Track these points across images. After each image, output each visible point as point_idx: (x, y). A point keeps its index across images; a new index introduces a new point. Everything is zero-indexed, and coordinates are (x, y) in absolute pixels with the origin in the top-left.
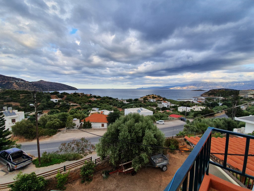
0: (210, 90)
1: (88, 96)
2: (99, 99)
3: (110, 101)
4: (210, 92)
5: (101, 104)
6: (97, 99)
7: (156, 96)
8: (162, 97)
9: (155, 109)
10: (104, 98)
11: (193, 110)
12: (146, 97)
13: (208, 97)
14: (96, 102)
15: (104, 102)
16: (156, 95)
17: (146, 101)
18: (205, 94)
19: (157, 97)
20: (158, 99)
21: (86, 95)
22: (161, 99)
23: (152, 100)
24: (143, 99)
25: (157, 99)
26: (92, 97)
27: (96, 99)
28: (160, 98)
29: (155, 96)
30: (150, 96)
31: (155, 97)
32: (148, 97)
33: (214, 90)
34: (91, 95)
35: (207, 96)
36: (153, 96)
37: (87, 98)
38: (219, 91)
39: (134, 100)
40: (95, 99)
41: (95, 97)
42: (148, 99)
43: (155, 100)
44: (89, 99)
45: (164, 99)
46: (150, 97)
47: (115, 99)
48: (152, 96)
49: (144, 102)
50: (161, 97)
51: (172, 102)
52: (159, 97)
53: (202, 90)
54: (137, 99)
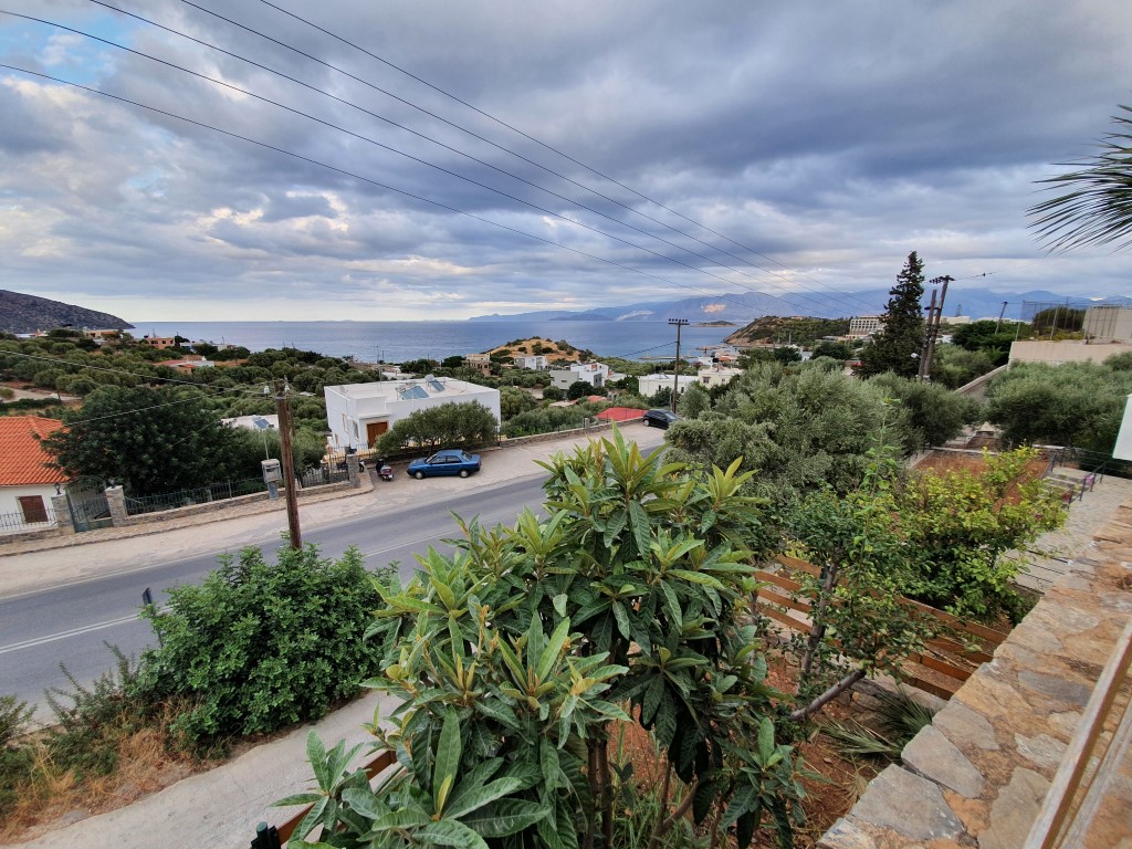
0: (756, 321)
1: (160, 346)
2: (231, 364)
3: (300, 372)
4: (756, 327)
5: (237, 387)
6: (219, 363)
7: (549, 345)
8: (576, 350)
9: (540, 396)
10: (267, 359)
11: (702, 384)
12: (504, 348)
13: (748, 344)
14: (207, 377)
16: (549, 340)
17: (507, 365)
18: (738, 337)
19: (555, 348)
20: (561, 357)
21: (141, 342)
22: (575, 357)
23: (531, 362)
24: (487, 358)
25: (556, 357)
26: (186, 351)
27: (211, 364)
28: (570, 354)
29: (545, 345)
30: (525, 344)
31: (548, 351)
32: (517, 348)
33: (770, 320)
34: (182, 344)
35: (744, 343)
36: (539, 344)
37: (151, 358)
38: (786, 322)
39: (443, 365)
40: (203, 363)
41: (207, 351)
42: (512, 359)
43: (545, 360)
44: (157, 365)
45: (585, 357)
46: (522, 350)
47: (338, 361)
48: (534, 342)
49: (492, 373)
50: (571, 351)
51: (614, 366)
52: (563, 346)
53: (726, 323)
54: (460, 358)
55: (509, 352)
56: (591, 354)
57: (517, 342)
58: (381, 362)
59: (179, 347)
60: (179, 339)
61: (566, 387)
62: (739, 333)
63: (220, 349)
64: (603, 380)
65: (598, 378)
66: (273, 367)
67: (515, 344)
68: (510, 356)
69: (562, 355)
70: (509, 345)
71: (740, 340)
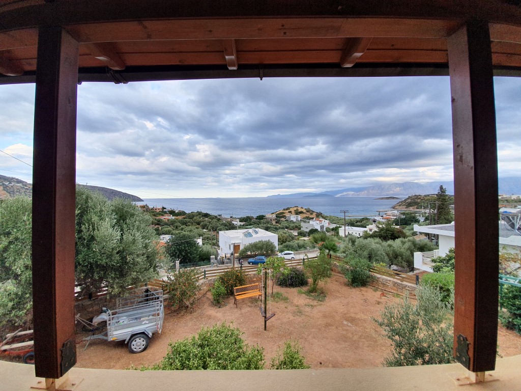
0: (409, 198)
1: (158, 211)
2: (180, 218)
3: (203, 222)
4: (409, 200)
5: (182, 227)
6: (176, 217)
7: (302, 210)
8: (314, 212)
9: (297, 234)
10: (191, 216)
11: (368, 231)
12: (282, 211)
13: (406, 210)
14: (172, 223)
15: (189, 222)
16: (302, 208)
17: (283, 219)
18: (400, 205)
19: (305, 211)
20: (307, 216)
21: (152, 209)
22: (314, 215)
23: (293, 218)
24: (274, 216)
25: (305, 215)
26: (165, 213)
27: (174, 218)
28: (311, 214)
29: (300, 210)
30: (291, 210)
31: (301, 212)
32: (287, 211)
33: (417, 197)
34: (164, 210)
35: (404, 209)
36: (297, 210)
37: (155, 215)
38: (426, 198)
39: (256, 219)
40: (172, 217)
41: (172, 213)
42: (285, 216)
43: (300, 217)
44: (157, 218)
45: (319, 215)
46: (290, 212)
47: (216, 217)
48: (295, 209)
49: (276, 222)
50: (312, 212)
51: (332, 221)
52: (308, 211)
53: (394, 198)
54: (263, 216)
55: (284, 213)
56: (321, 214)
57: (288, 209)
58: (231, 217)
59: (163, 212)
60: (164, 208)
61: (308, 230)
62: (400, 204)
63: (176, 212)
64: (325, 228)
65: (322, 227)
66: (194, 219)
67: (287, 209)
68: (284, 215)
69: (308, 215)
70: (284, 210)
71: (401, 207)
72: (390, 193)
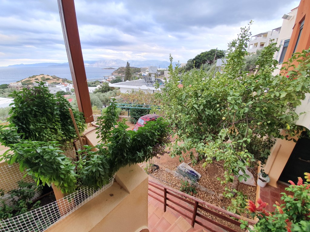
4: (120, 70)
7: (49, 77)
8: (60, 78)
12: (28, 79)
13: (118, 75)
16: (48, 75)
17: (30, 85)
19: (51, 78)
20: (54, 81)
22: (60, 81)
24: (20, 84)
25: (52, 81)
28: (58, 80)
29: (46, 77)
30: (37, 77)
32: (34, 79)
35: (117, 74)
36: (44, 77)
42: (32, 83)
43: (47, 83)
46: (37, 79)
48: (42, 76)
50: (58, 79)
52: (54, 78)
53: (112, 68)
54: (7, 85)
55: (31, 81)
56: (67, 79)
61: (55, 93)
62: (115, 72)
64: (70, 90)
65: (67, 89)
67: (33, 77)
68: (31, 82)
69: (55, 81)
70: (30, 78)
71: (116, 73)
72: (110, 65)
